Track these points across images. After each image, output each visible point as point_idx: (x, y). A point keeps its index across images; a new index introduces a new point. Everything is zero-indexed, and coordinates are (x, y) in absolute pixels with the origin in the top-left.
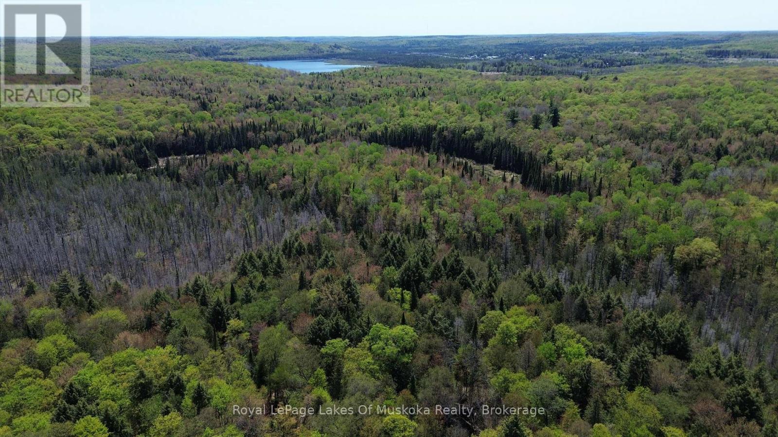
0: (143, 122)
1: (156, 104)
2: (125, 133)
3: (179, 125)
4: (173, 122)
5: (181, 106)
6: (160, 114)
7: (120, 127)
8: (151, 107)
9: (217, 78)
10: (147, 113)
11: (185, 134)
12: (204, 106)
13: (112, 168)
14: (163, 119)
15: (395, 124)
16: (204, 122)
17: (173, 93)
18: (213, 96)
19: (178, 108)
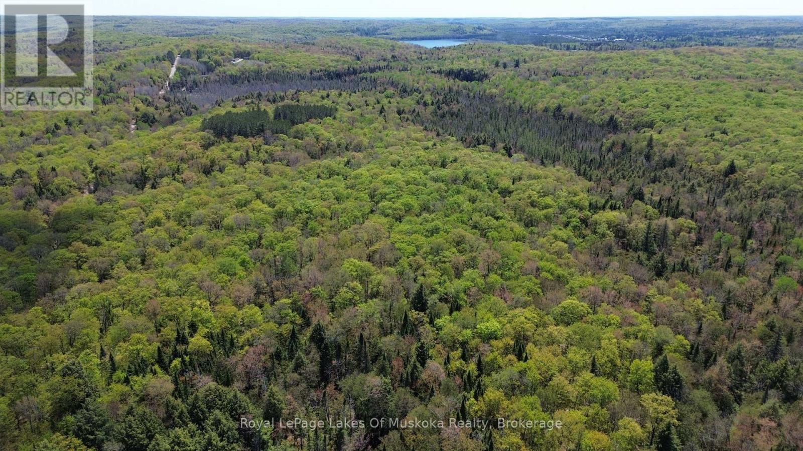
0: (330, 64)
1: (336, 57)
2: (323, 68)
3: (346, 66)
4: (343, 64)
5: (348, 58)
6: (338, 61)
7: (320, 65)
8: (333, 58)
9: (368, 47)
10: (332, 61)
11: (348, 70)
12: (358, 59)
13: (319, 79)
14: (339, 63)
15: (456, 66)
16: (357, 65)
17: (343, 53)
18: (363, 55)
19: (346, 59)
